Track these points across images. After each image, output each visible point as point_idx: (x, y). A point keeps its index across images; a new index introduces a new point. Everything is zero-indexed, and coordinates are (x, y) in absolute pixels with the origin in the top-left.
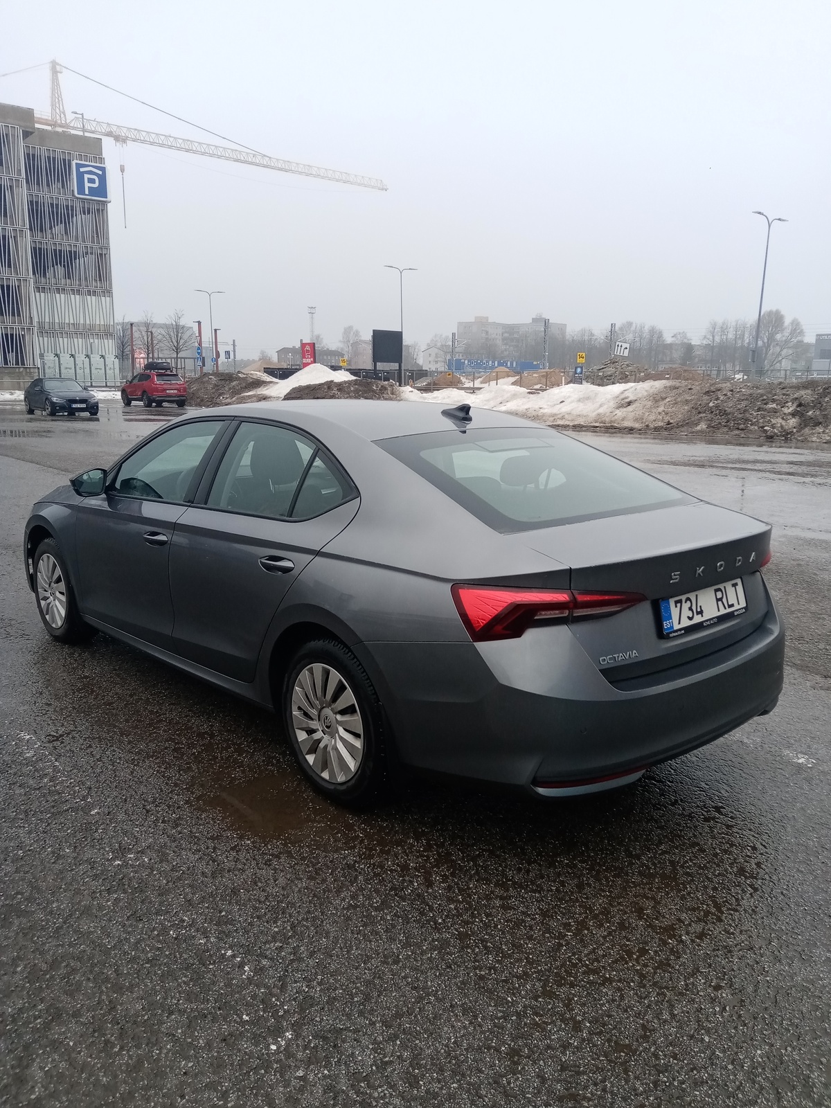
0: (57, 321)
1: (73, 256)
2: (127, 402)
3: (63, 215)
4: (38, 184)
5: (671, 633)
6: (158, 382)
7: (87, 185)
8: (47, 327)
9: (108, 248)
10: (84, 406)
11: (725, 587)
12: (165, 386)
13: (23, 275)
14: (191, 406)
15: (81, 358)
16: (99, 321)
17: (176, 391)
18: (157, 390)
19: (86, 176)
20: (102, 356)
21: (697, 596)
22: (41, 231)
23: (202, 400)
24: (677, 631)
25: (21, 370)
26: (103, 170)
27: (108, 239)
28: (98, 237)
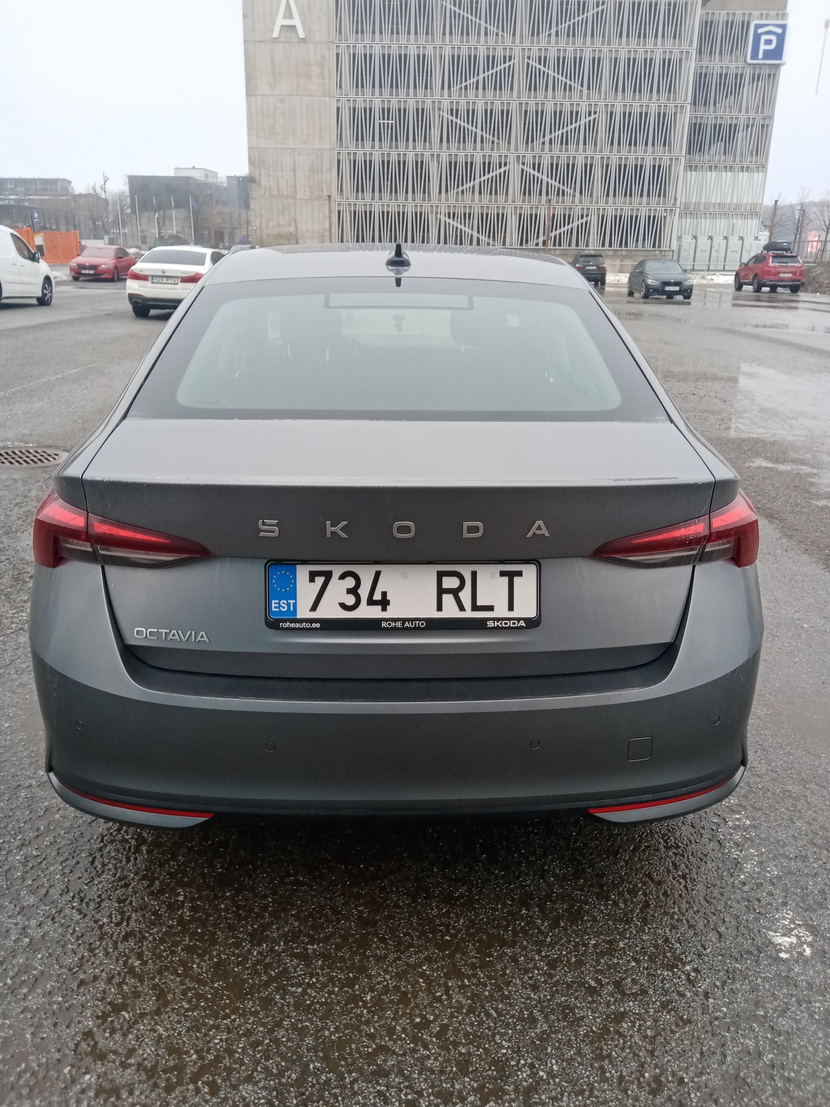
0: (703, 201)
1: (733, 129)
2: (739, 287)
3: (731, 85)
4: (711, 53)
5: (285, 621)
6: (772, 265)
7: (763, 47)
8: (692, 209)
9: (771, 118)
10: (677, 288)
11: (474, 575)
12: (779, 269)
13: (675, 153)
14: (806, 291)
15: (719, 240)
16: (747, 199)
17: (790, 275)
18: (769, 273)
19: (764, 38)
20: (742, 238)
21: (378, 574)
22: (705, 105)
23: (820, 286)
24: (301, 621)
25: (657, 252)
26: (784, 27)
27: (774, 106)
28: (763, 106)
